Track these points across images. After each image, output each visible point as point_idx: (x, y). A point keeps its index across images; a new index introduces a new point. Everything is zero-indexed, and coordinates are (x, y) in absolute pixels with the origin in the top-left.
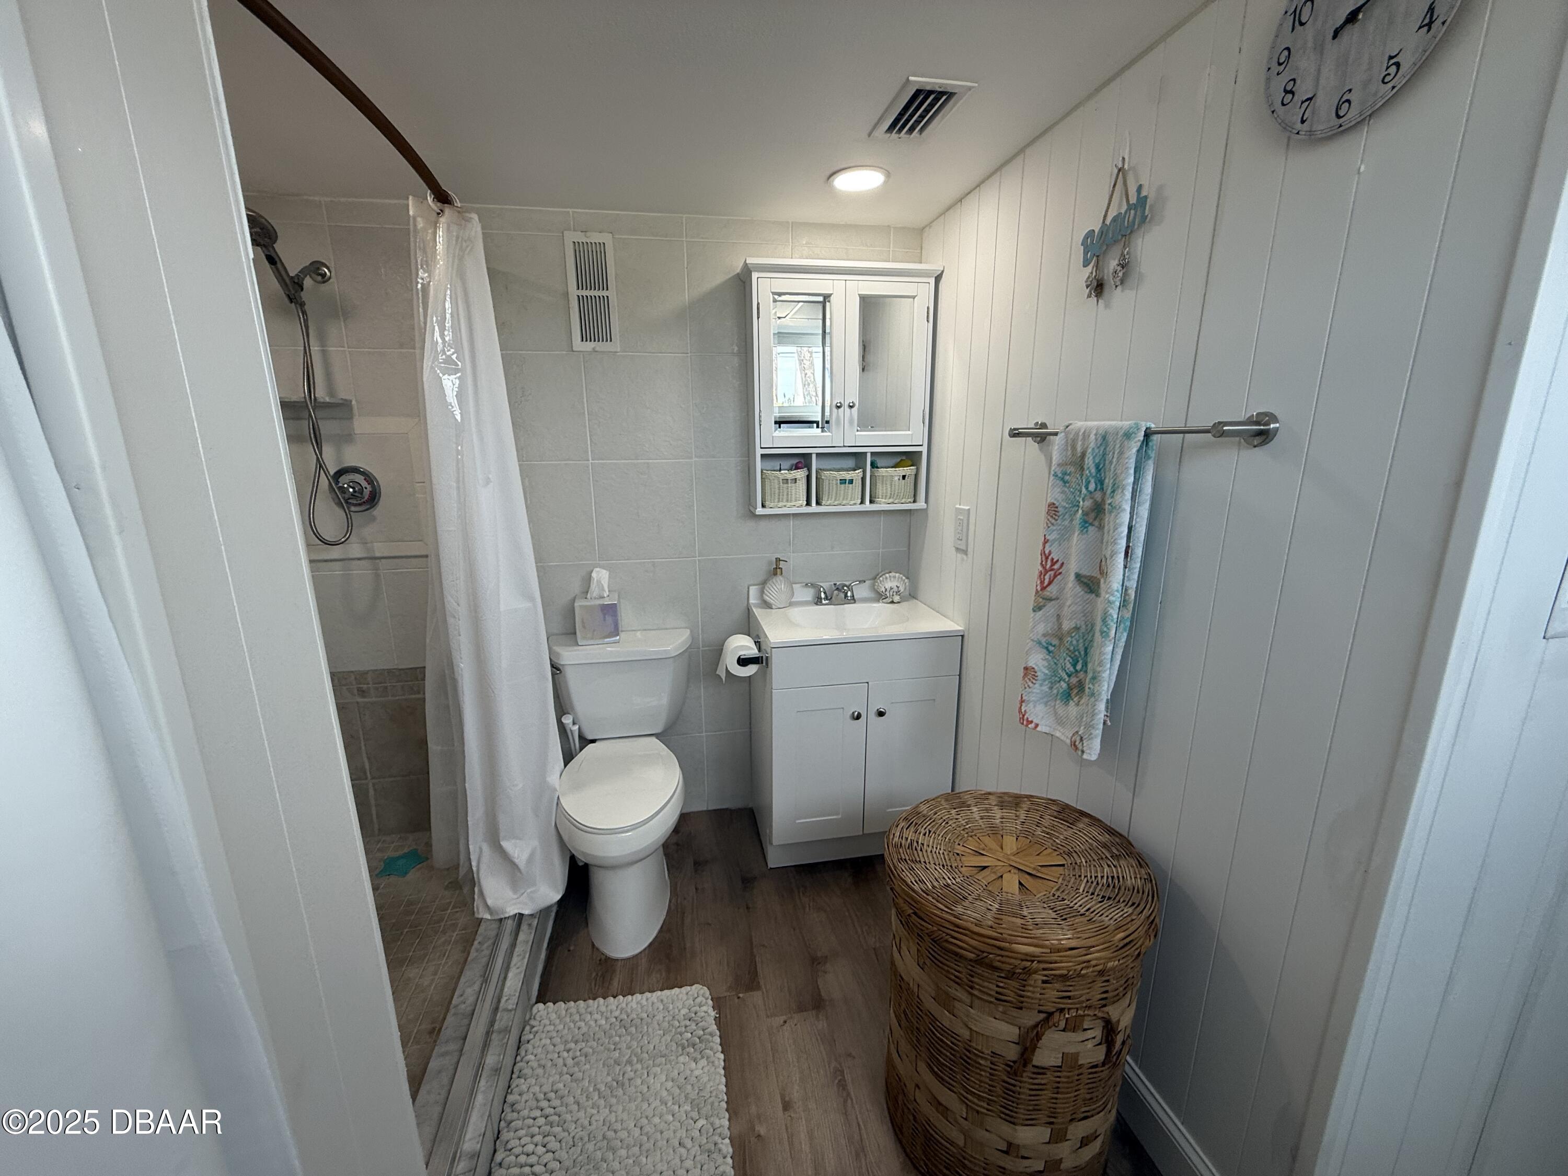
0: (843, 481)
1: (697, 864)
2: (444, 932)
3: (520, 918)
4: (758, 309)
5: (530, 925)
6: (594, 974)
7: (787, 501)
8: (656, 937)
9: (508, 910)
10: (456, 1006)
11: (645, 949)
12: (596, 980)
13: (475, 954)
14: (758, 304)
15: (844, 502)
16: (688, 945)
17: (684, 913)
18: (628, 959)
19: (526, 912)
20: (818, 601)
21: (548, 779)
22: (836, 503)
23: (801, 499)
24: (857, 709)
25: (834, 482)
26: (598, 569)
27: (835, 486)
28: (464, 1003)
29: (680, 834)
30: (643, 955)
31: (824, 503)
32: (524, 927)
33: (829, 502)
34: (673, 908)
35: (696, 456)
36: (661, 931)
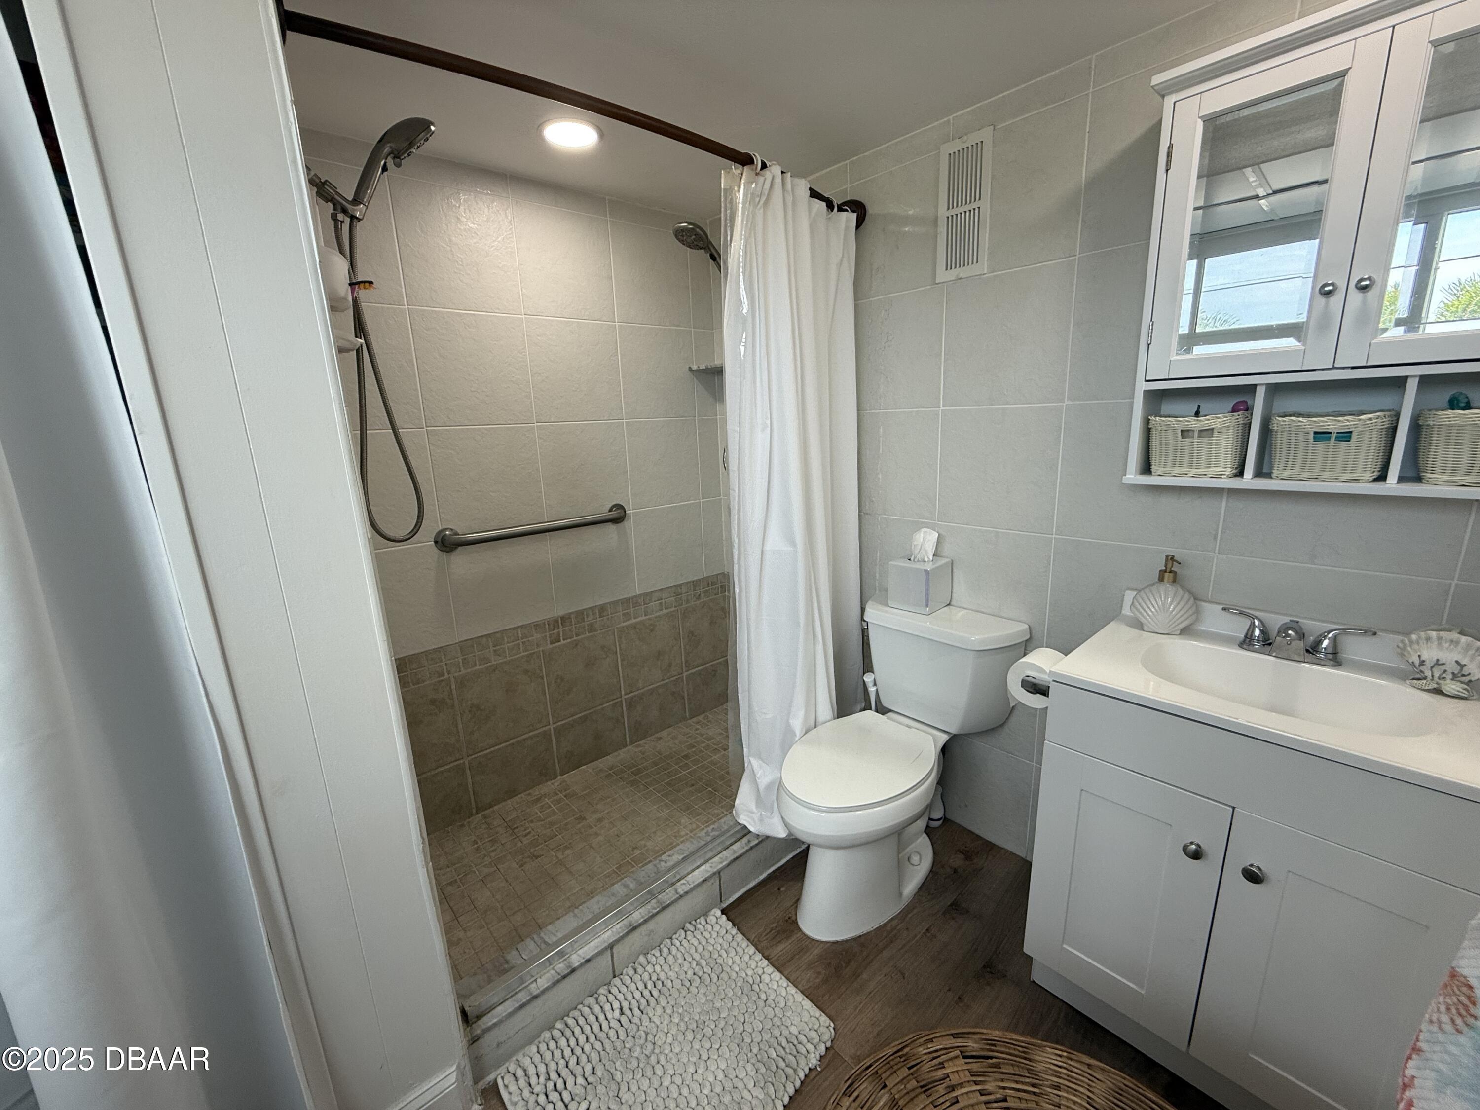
0: (1321, 435)
1: (955, 906)
2: (722, 807)
3: (745, 832)
4: (1169, 155)
5: (749, 841)
6: (774, 925)
7: (1191, 466)
8: (846, 941)
9: (741, 817)
10: (660, 861)
11: (827, 942)
12: (770, 932)
13: (704, 834)
14: (1171, 147)
15: (1326, 475)
16: (865, 976)
17: (892, 942)
18: (808, 938)
19: (752, 829)
20: (1247, 642)
21: (791, 721)
22: (1305, 475)
23: (1222, 464)
24: (1197, 837)
25: (1301, 437)
26: (925, 530)
27: (1301, 445)
28: (666, 863)
29: (967, 863)
30: (822, 945)
31: (1275, 473)
32: (745, 840)
33: (1286, 474)
34: (888, 928)
35: (1069, 399)
36: (855, 939)
